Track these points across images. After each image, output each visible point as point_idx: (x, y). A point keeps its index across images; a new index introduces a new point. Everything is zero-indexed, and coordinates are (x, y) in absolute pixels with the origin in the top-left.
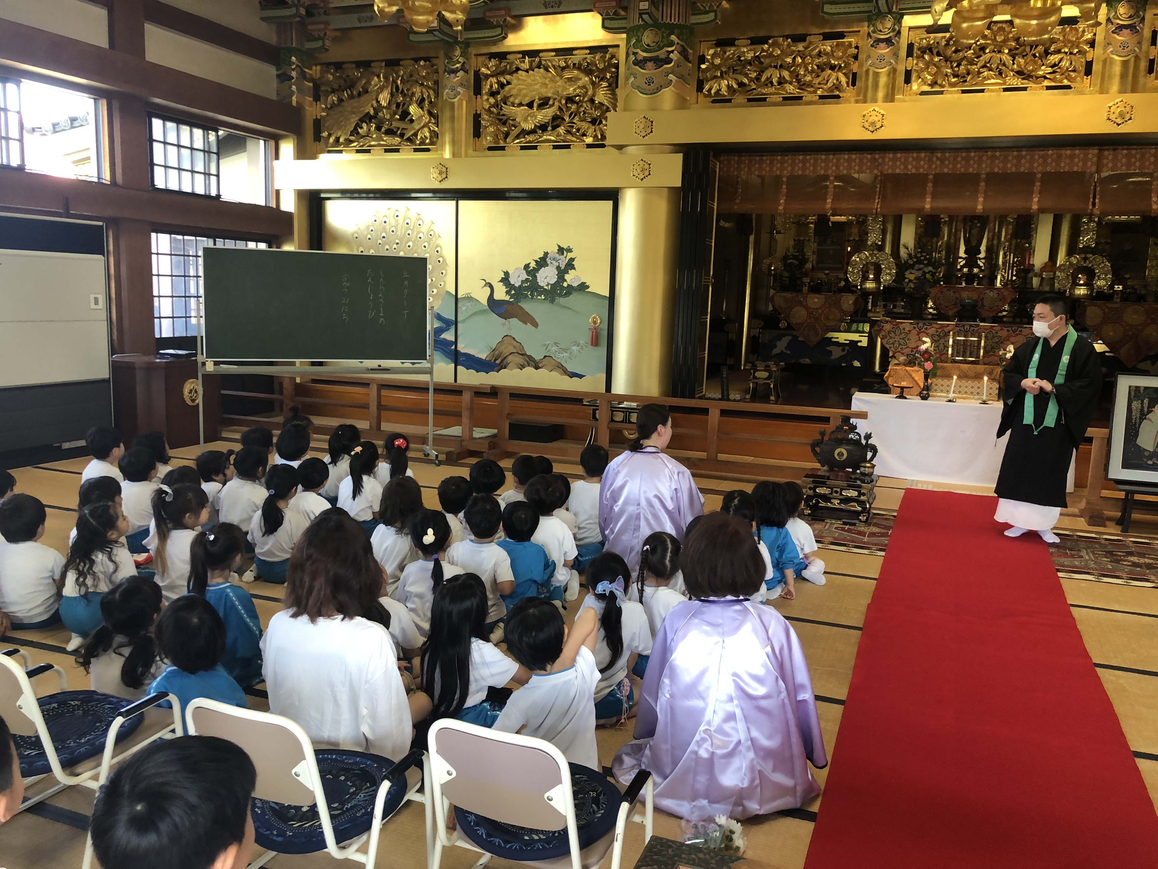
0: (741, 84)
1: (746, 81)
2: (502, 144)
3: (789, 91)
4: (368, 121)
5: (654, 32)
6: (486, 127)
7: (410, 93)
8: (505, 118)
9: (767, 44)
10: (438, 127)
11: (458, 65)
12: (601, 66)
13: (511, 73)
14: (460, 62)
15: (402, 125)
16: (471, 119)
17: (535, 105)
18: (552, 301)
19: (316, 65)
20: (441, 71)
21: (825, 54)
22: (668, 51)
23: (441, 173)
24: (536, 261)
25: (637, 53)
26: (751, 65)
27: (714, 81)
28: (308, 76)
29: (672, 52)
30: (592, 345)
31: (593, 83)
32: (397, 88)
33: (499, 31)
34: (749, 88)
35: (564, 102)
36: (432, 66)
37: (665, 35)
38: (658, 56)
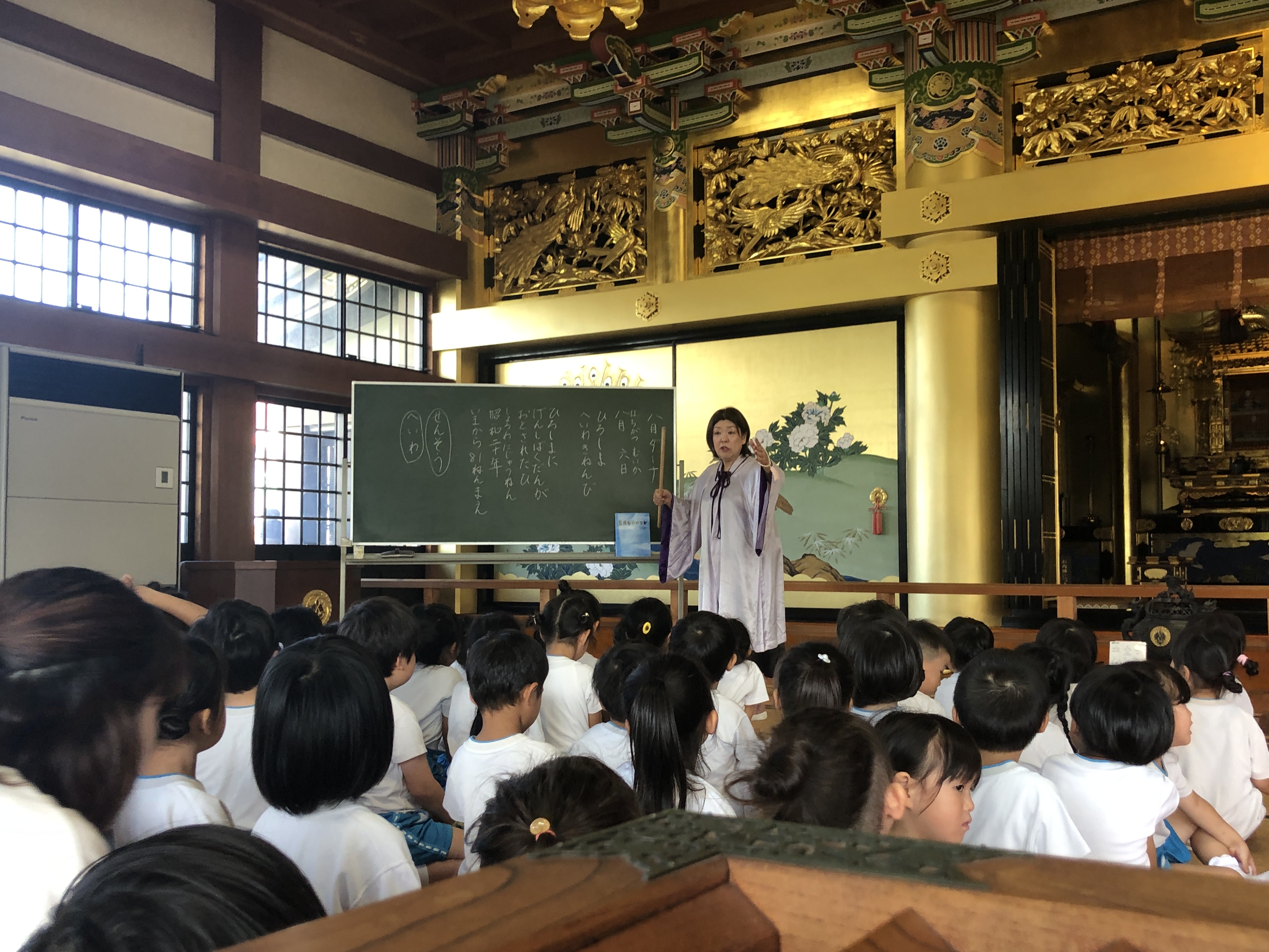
0: (1081, 135)
1: (1087, 130)
2: (734, 262)
3: (1155, 135)
4: (555, 254)
5: (944, 78)
6: (711, 242)
7: (609, 210)
8: (737, 227)
9: (1116, 74)
10: (646, 249)
11: (671, 163)
12: (869, 138)
13: (745, 166)
14: (674, 158)
15: (599, 252)
16: (691, 232)
17: (779, 202)
18: (813, 472)
19: (489, 189)
20: (649, 175)
21: (1208, 75)
22: (965, 101)
23: (648, 306)
24: (787, 418)
25: (920, 109)
26: (1093, 107)
27: (1038, 136)
28: (478, 204)
29: (972, 100)
30: (875, 533)
31: (859, 162)
32: (593, 206)
33: (726, 109)
34: (1092, 140)
35: (819, 192)
36: (638, 170)
37: (960, 79)
38: (951, 109)
